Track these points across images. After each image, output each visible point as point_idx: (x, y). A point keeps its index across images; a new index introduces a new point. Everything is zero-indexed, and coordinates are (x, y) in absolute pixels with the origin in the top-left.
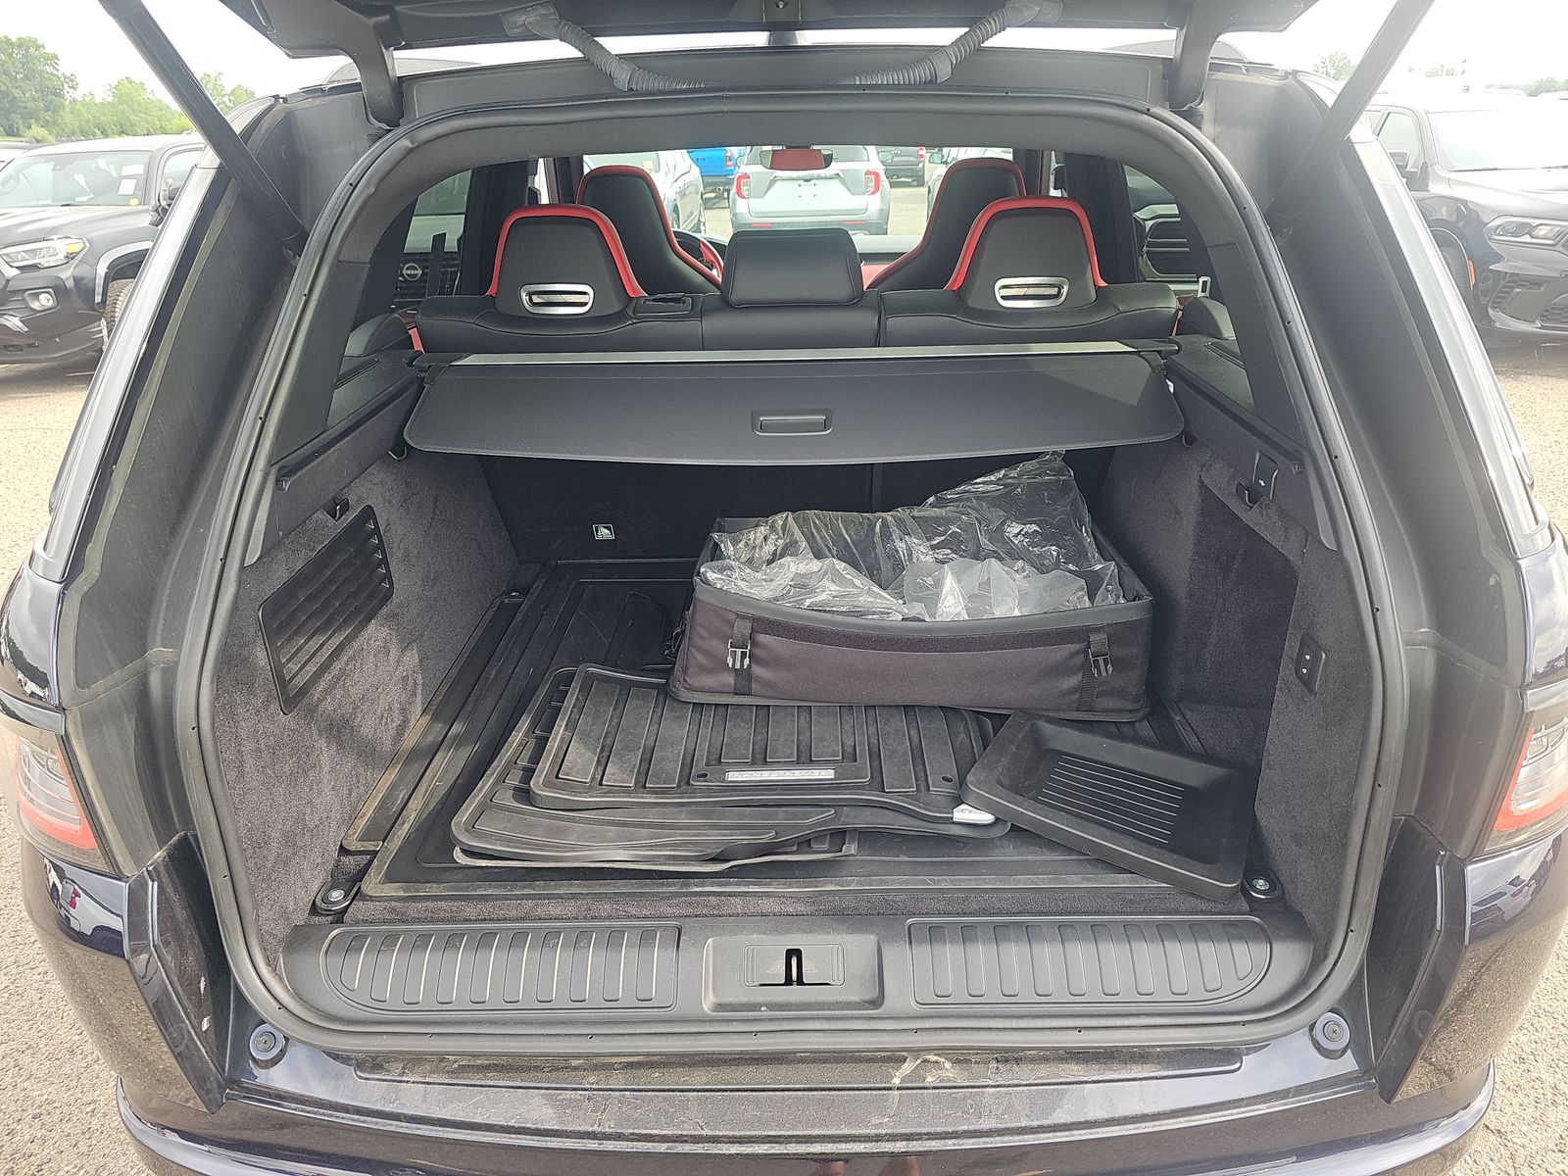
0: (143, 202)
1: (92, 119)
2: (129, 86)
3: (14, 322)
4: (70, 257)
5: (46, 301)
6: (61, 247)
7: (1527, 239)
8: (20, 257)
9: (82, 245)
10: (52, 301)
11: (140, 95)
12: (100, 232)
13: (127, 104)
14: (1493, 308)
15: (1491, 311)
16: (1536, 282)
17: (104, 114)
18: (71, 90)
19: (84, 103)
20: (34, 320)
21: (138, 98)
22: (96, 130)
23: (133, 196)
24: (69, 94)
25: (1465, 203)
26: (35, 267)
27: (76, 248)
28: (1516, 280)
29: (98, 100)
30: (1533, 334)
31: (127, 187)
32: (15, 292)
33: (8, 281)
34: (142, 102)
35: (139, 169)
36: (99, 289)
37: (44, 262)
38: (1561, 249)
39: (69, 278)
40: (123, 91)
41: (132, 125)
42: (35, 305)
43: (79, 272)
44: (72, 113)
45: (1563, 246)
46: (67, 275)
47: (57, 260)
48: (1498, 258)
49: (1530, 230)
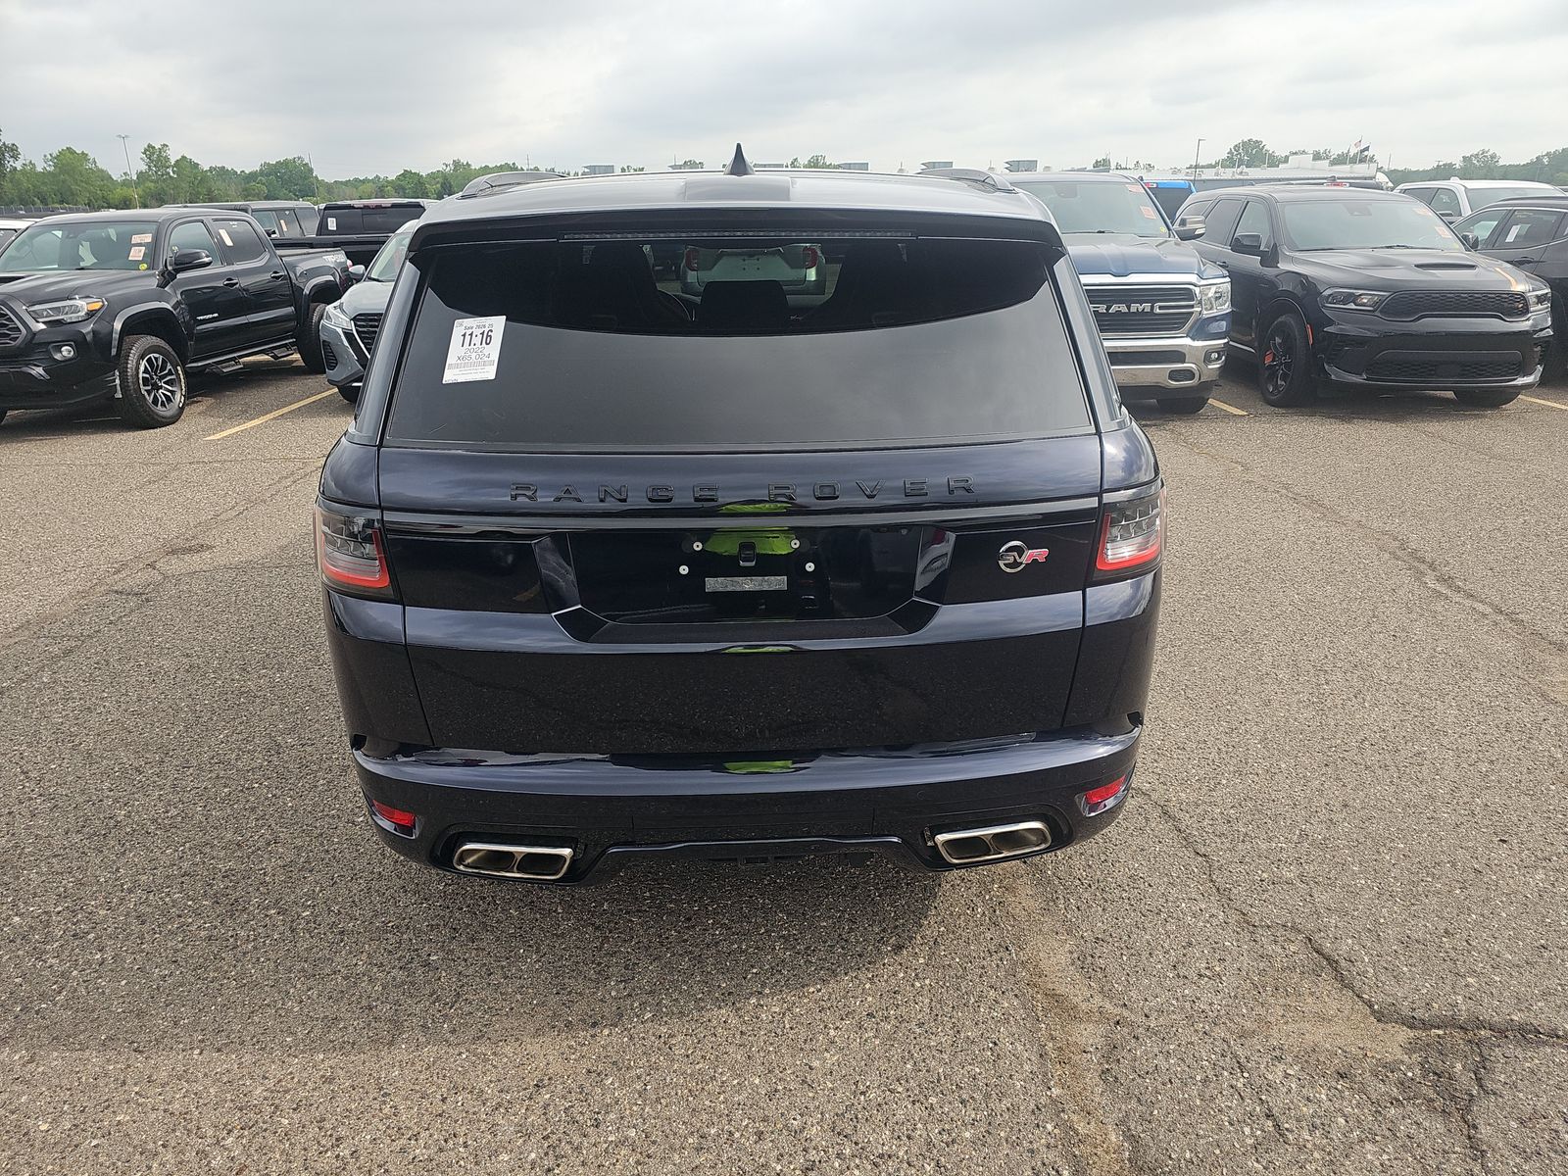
0: (151, 267)
1: (31, 188)
2: (71, 156)
3: (38, 371)
4: (91, 314)
5: (67, 352)
6: (83, 305)
7: (1353, 306)
8: (45, 313)
9: (101, 304)
10: (72, 353)
11: (82, 165)
12: (117, 292)
13: (68, 174)
14: (1328, 363)
15: (1326, 367)
16: (1360, 341)
17: (44, 183)
18: (11, 160)
19: (23, 172)
20: (56, 369)
21: (80, 168)
22: (36, 199)
23: (142, 262)
24: (10, 163)
25: (1306, 277)
26: (59, 322)
27: (97, 306)
28: (1344, 339)
29: (39, 169)
30: (1362, 384)
31: (136, 254)
32: (40, 344)
33: (35, 334)
34: (84, 172)
35: (148, 238)
36: (115, 343)
37: (67, 318)
38: (1379, 315)
39: (89, 333)
40: (64, 161)
41: (73, 194)
42: (58, 356)
43: (98, 327)
44: (11, 182)
45: (1381, 312)
46: (87, 329)
47: (78, 317)
48: (1330, 322)
49: (1354, 299)
